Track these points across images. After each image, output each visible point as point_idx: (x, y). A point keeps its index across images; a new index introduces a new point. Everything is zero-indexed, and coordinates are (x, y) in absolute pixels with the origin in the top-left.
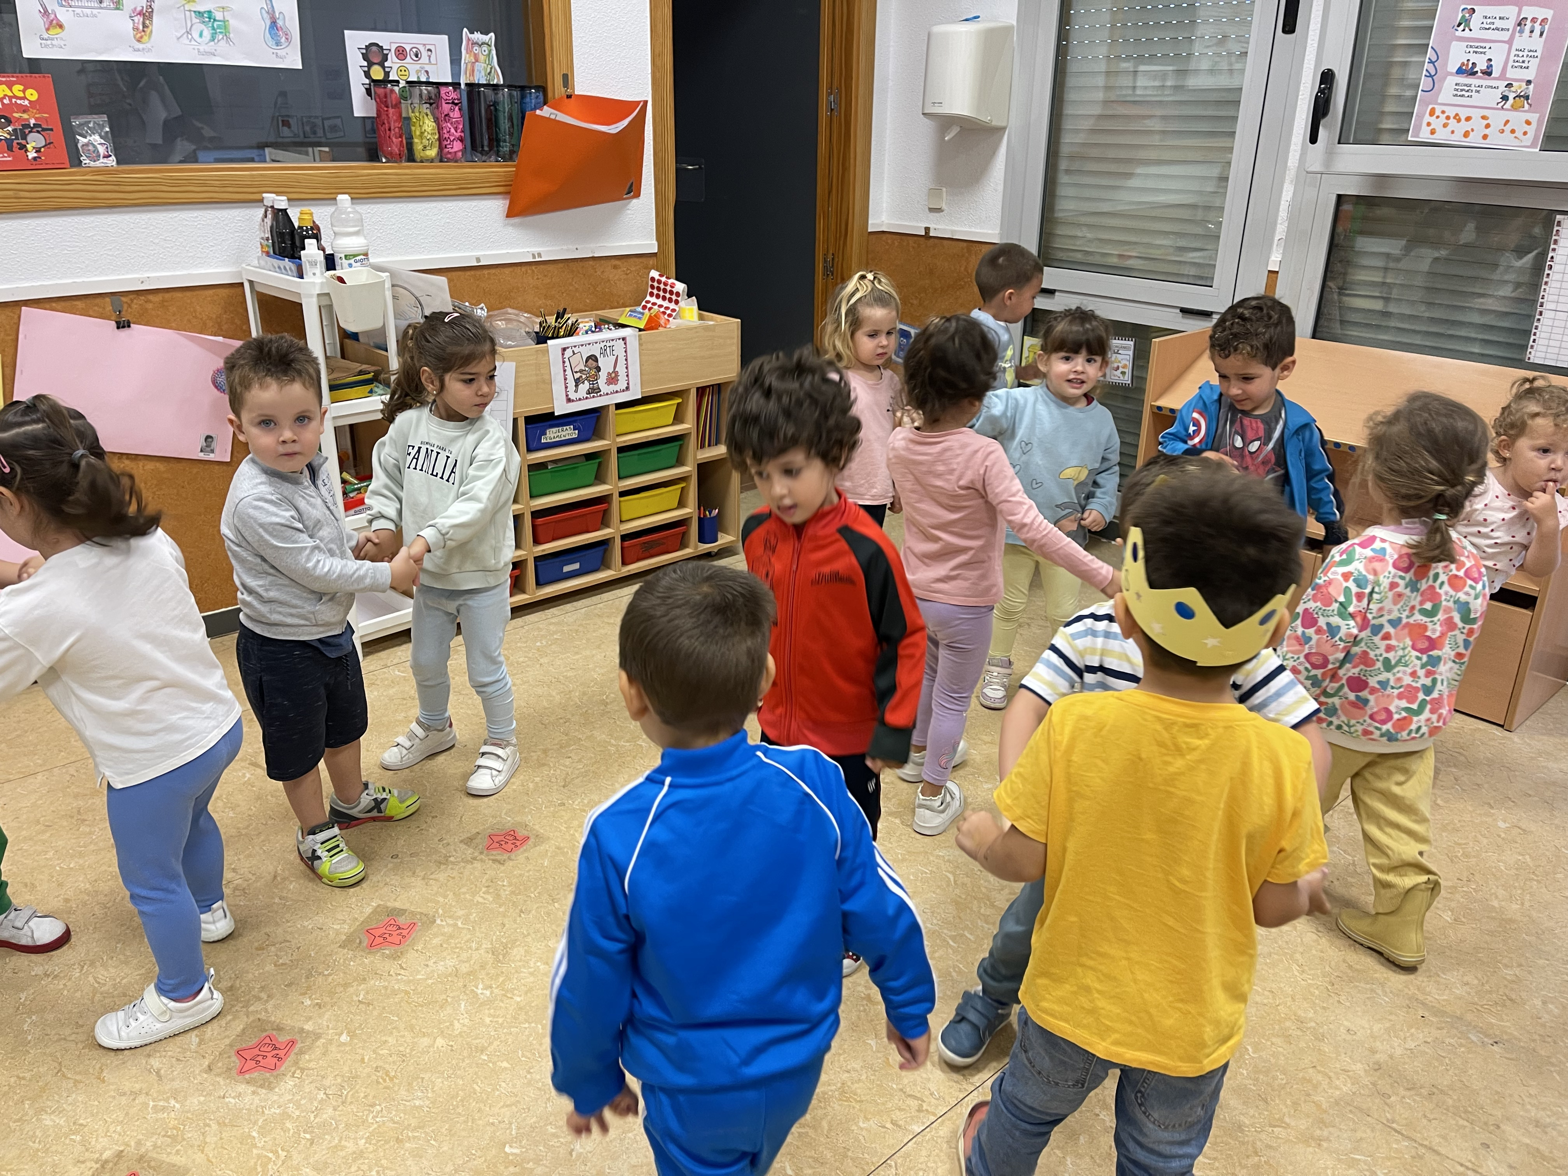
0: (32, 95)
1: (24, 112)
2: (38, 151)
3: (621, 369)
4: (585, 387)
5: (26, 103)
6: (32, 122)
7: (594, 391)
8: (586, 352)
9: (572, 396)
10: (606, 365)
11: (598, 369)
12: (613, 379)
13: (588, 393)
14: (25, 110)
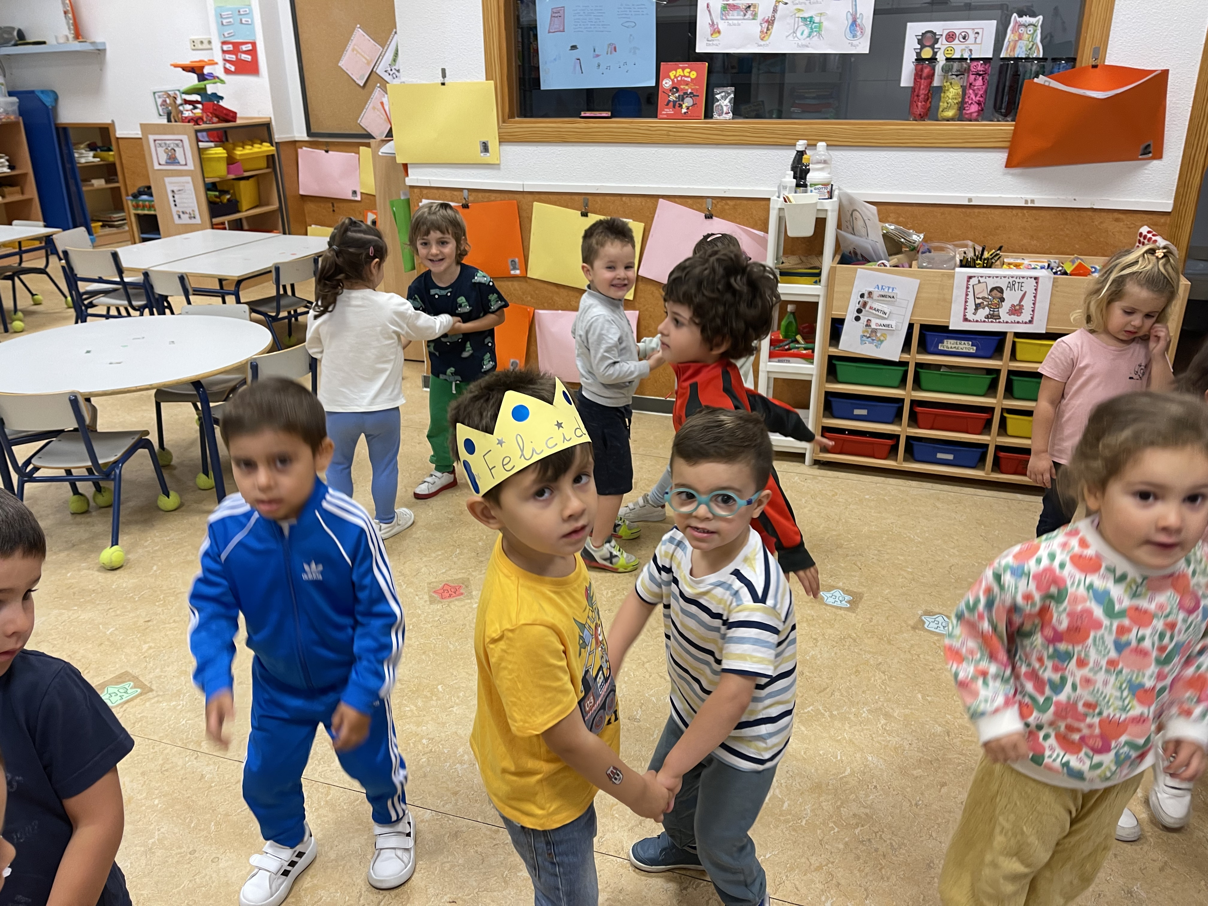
0: (694, 75)
1: (687, 85)
2: (688, 108)
3: (1027, 304)
4: (983, 312)
5: (689, 80)
6: (689, 91)
7: (994, 317)
8: (992, 283)
9: (970, 316)
10: (1011, 298)
11: (1002, 300)
12: (1016, 310)
13: (987, 317)
14: (687, 84)
